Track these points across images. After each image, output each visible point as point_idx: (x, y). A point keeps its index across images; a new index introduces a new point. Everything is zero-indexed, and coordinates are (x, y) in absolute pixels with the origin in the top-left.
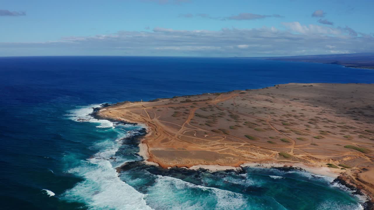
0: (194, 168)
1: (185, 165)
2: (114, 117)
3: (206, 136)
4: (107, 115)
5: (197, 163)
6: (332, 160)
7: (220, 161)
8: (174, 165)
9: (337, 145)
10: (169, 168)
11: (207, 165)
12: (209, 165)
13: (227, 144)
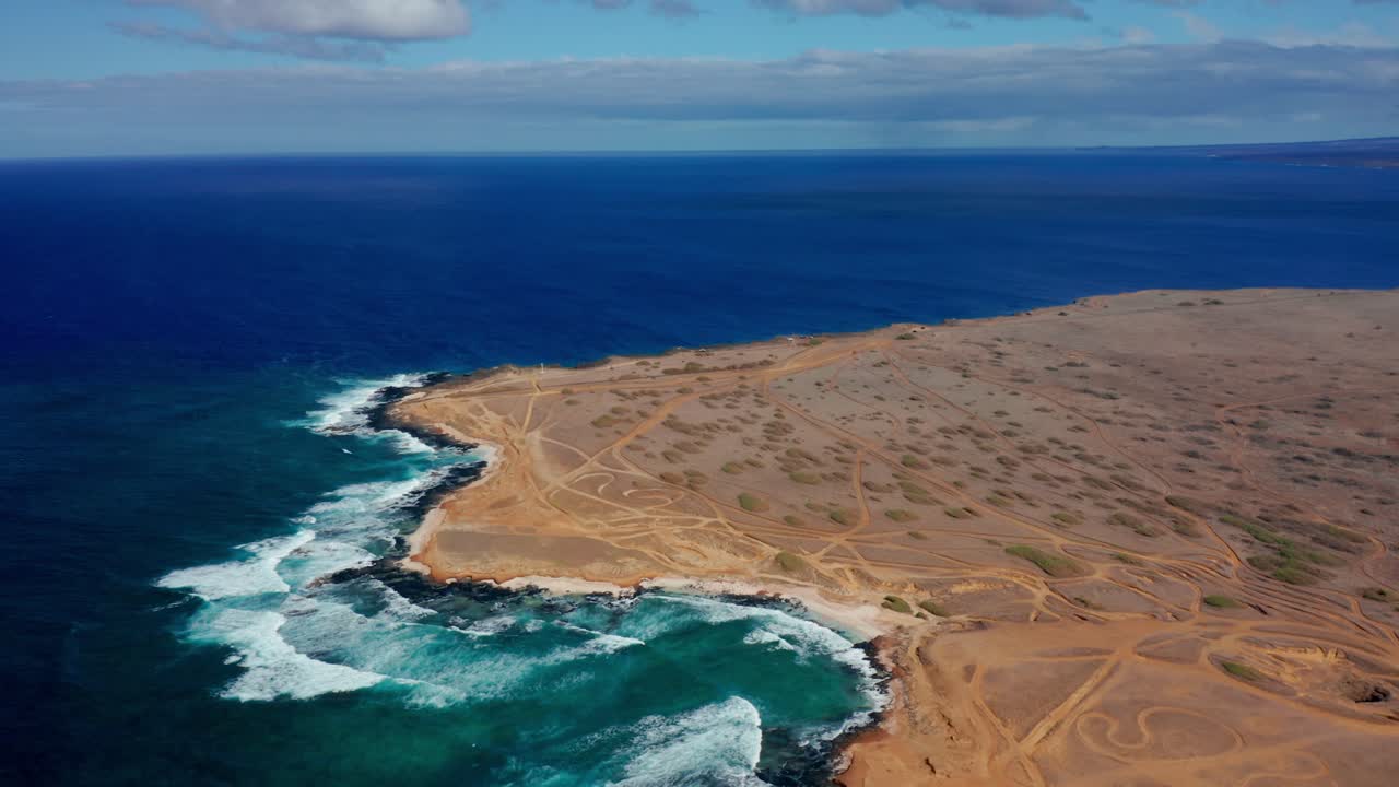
0: (513, 584)
1: (493, 575)
2: (428, 421)
3: (626, 494)
4: (412, 417)
5: (529, 571)
6: (915, 586)
7: (596, 567)
8: (468, 573)
9: (990, 542)
10: (449, 581)
11: (553, 577)
12: (558, 577)
13: (662, 520)
